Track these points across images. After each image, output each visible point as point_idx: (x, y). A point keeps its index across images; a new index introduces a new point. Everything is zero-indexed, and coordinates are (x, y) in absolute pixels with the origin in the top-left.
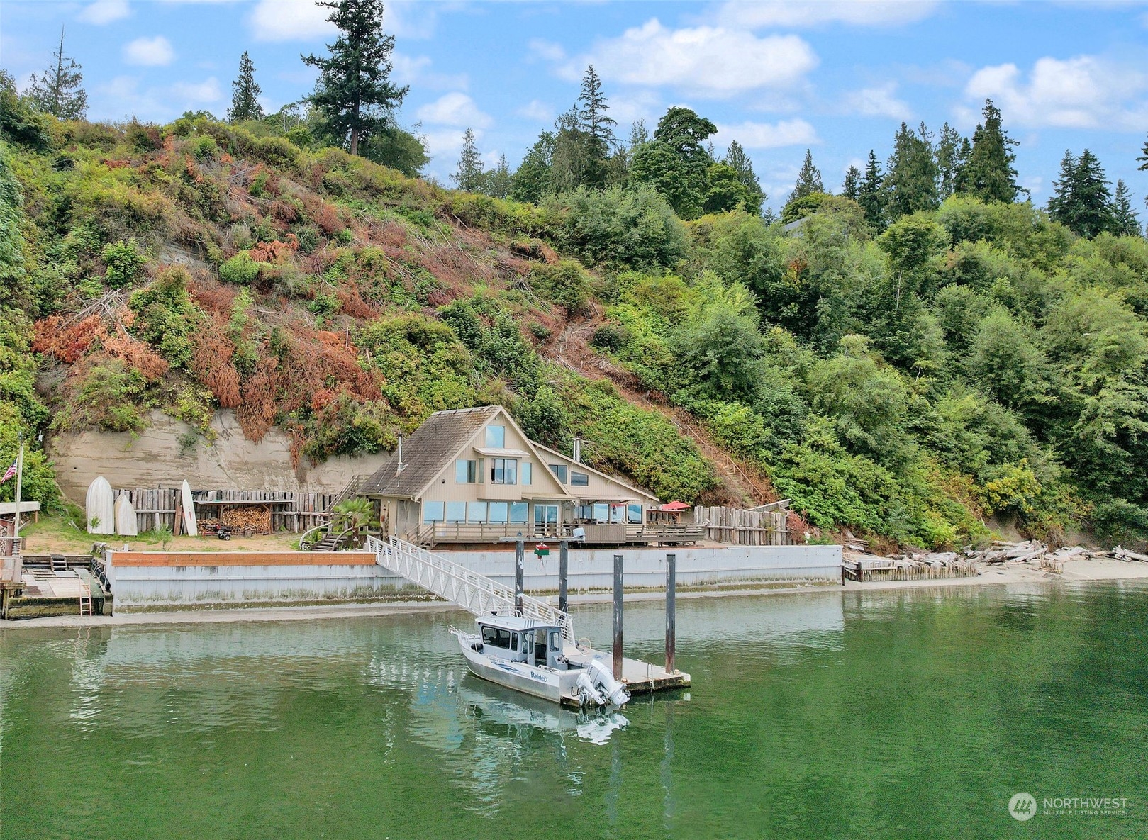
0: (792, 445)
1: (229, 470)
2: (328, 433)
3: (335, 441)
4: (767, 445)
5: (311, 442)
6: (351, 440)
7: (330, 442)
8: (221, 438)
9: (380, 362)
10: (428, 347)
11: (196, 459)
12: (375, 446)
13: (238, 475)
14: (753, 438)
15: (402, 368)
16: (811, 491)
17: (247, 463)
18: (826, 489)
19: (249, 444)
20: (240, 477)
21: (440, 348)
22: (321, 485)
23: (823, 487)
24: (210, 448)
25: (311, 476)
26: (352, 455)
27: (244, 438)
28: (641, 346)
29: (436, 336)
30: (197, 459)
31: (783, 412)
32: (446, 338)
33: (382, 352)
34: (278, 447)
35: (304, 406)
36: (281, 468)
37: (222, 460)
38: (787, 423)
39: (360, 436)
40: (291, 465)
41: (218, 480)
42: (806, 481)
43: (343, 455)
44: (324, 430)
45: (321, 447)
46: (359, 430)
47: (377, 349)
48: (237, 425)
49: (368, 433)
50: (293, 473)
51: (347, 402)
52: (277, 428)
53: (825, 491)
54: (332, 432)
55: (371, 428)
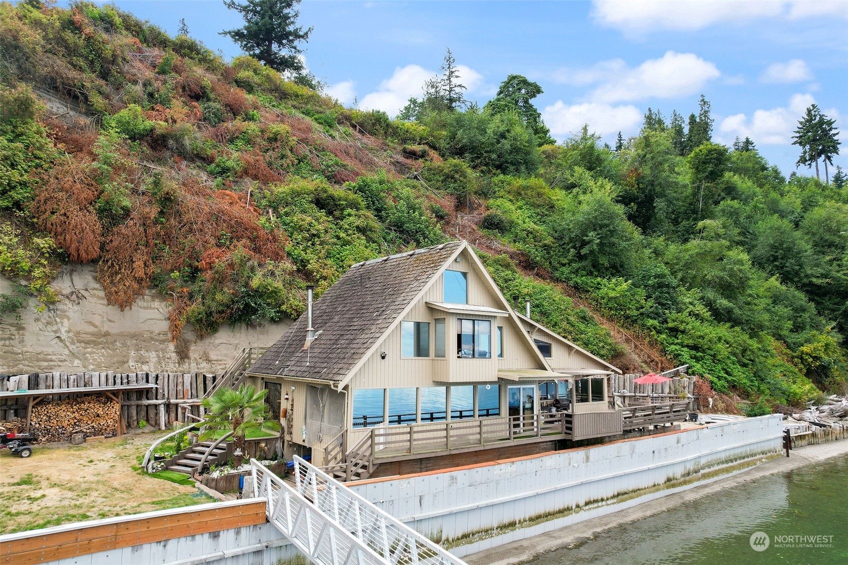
0: (674, 315)
1: (73, 343)
2: (219, 297)
3: (228, 307)
4: (653, 315)
5: (195, 307)
6: (247, 305)
7: (221, 308)
8: (67, 301)
9: (285, 224)
10: (337, 213)
11: (20, 328)
12: (278, 312)
13: (89, 350)
14: (637, 309)
15: (309, 230)
16: (701, 356)
17: (107, 334)
18: (715, 354)
19: (113, 311)
20: (90, 353)
21: (349, 215)
22: (209, 361)
23: (712, 353)
24: (46, 314)
25: (195, 351)
26: (251, 325)
27: (105, 302)
28: (523, 230)
29: (344, 203)
30: (23, 329)
31: (660, 286)
32: (354, 205)
33: (287, 214)
34: (154, 314)
35: (190, 266)
36: (157, 340)
37: (63, 330)
38: (667, 295)
39: (259, 301)
40: (170, 336)
41: (54, 357)
42: (695, 348)
43: (238, 325)
44: (214, 294)
45: (209, 314)
46: (259, 293)
47: (282, 211)
48: (97, 286)
49: (269, 297)
50: (172, 347)
51: (243, 262)
52: (154, 291)
53: (714, 356)
54: (222, 297)
55: (272, 292)
